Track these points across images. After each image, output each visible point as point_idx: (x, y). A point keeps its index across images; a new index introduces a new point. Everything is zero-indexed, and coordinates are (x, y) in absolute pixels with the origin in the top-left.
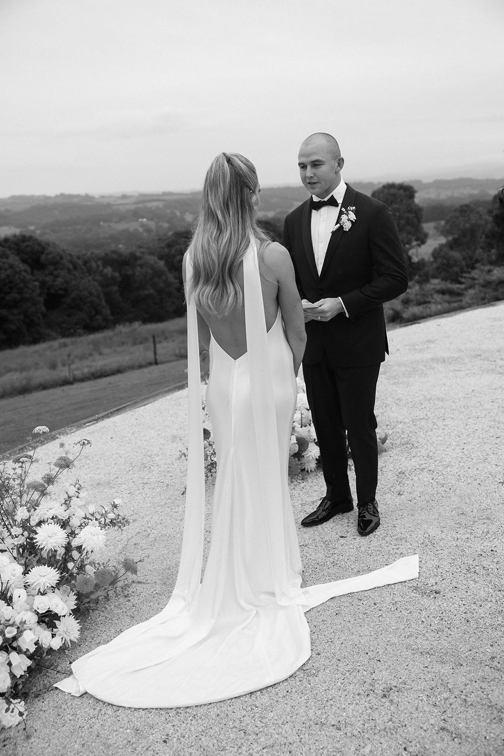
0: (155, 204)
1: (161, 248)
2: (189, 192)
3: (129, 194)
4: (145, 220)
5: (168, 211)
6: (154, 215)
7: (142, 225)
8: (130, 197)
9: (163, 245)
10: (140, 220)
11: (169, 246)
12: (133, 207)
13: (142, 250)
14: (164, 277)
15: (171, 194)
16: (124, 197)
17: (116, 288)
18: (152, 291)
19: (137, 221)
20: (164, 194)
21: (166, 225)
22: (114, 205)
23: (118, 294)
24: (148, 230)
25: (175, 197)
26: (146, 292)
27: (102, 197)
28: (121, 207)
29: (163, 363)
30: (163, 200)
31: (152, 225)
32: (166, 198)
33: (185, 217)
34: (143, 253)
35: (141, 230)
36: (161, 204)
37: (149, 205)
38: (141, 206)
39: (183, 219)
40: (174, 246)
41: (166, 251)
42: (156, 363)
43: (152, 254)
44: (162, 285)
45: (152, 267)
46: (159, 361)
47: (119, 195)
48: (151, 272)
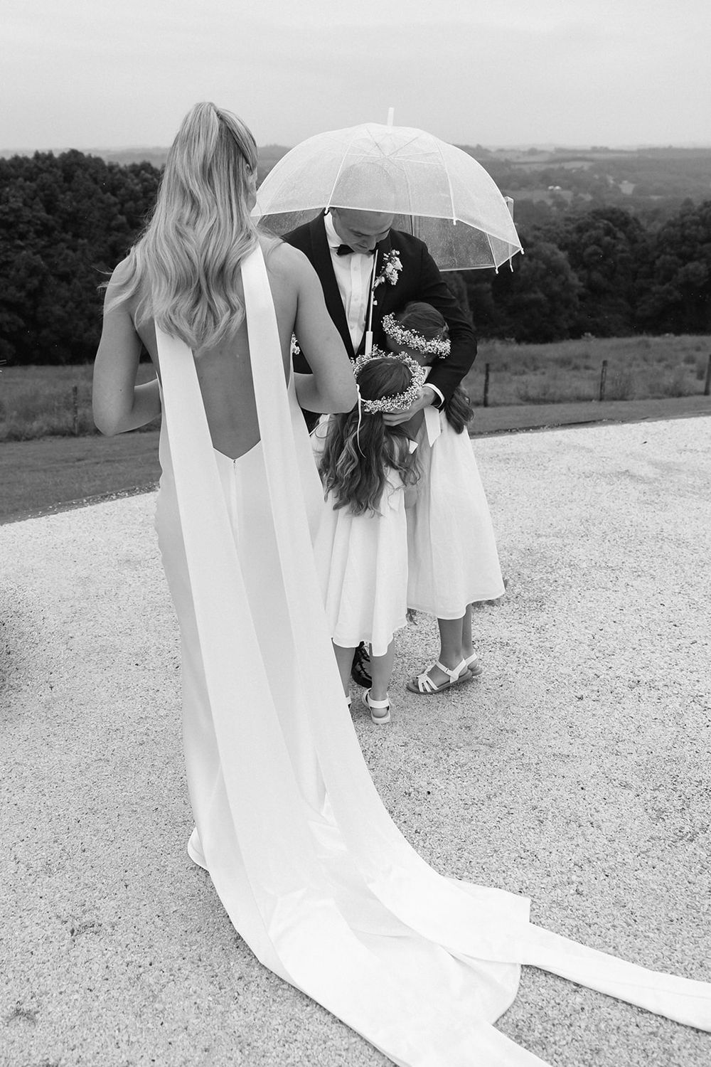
0: (578, 164)
1: (568, 232)
2: (635, 149)
3: (539, 148)
4: (558, 188)
5: (596, 176)
6: (572, 181)
7: (553, 196)
8: (542, 152)
9: (571, 227)
10: (550, 188)
11: (580, 230)
12: (543, 168)
13: (537, 233)
14: (562, 277)
15: (606, 150)
16: (533, 152)
17: (488, 286)
18: (541, 296)
19: (547, 189)
20: (595, 150)
21: (588, 198)
22: (515, 163)
23: (490, 294)
24: (560, 204)
25: (612, 156)
26: (533, 296)
27: (501, 150)
28: (525, 167)
29: (496, 405)
30: (592, 160)
31: (568, 195)
32: (596, 156)
33: (621, 186)
34: (536, 238)
35: (549, 202)
36: (586, 166)
37: (568, 166)
38: (556, 166)
39: (616, 189)
40: (587, 231)
41: (575, 237)
42: (486, 404)
43: (552, 240)
44: (556, 288)
45: (547, 261)
46: (490, 401)
47: (526, 149)
48: (544, 266)
